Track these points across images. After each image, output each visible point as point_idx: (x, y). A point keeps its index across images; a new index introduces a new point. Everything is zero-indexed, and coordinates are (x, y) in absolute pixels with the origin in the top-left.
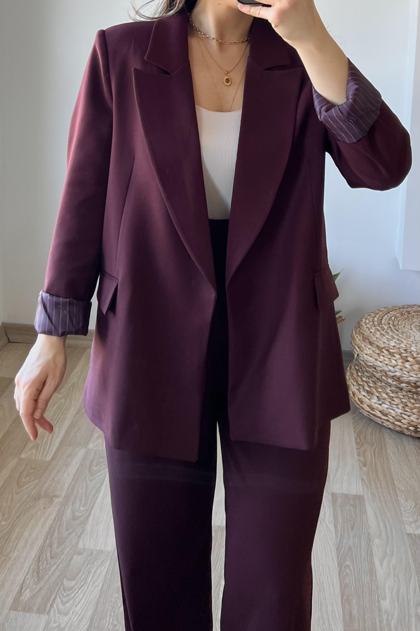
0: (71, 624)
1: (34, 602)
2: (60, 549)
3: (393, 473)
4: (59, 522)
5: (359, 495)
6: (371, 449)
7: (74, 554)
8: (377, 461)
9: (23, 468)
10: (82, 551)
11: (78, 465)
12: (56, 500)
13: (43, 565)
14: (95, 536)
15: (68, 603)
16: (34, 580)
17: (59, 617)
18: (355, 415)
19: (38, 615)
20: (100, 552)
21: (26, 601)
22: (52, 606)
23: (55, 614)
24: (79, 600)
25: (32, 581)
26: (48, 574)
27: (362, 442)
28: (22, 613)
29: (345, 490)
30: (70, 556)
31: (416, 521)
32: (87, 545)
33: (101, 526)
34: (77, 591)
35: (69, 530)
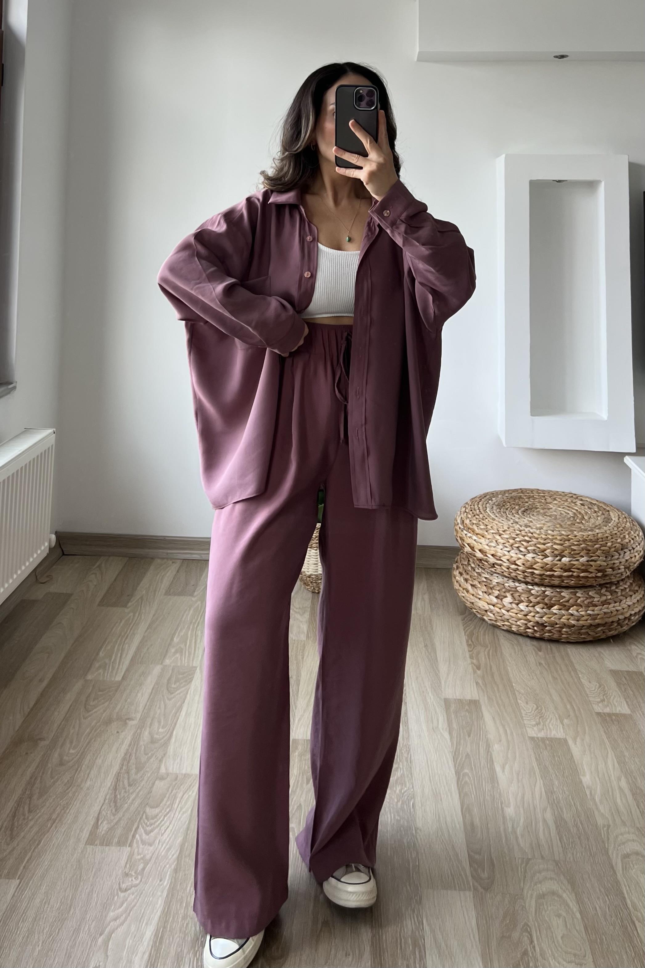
0: (158, 855)
1: (113, 834)
2: (139, 775)
3: (511, 676)
4: (135, 747)
5: (474, 700)
6: (484, 652)
7: (155, 781)
8: (492, 664)
9: (90, 691)
10: (165, 776)
11: (153, 684)
12: (131, 723)
13: (120, 794)
14: (179, 759)
15: (153, 832)
16: (112, 810)
17: (143, 848)
18: (464, 616)
19: (119, 848)
20: (186, 776)
21: (103, 835)
22: (134, 836)
23: (138, 847)
24: (165, 827)
25: (109, 812)
26: (126, 803)
27: (474, 643)
28: (100, 847)
29: (458, 695)
30: (151, 782)
31: (538, 724)
32: (171, 769)
33: (186, 748)
34: (161, 819)
35: (148, 754)
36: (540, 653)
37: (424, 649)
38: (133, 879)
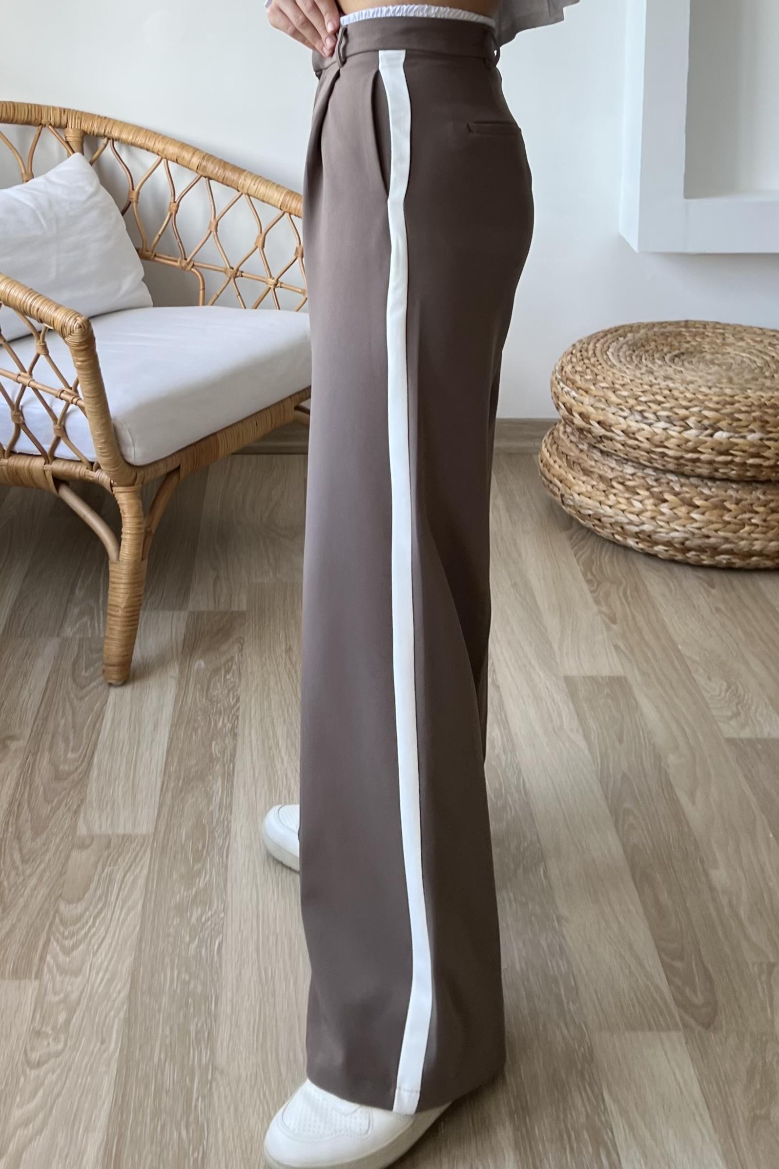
0: (90, 994)
2: (39, 841)
3: (672, 632)
4: (28, 788)
5: (617, 678)
6: (618, 593)
7: (72, 849)
8: (635, 612)
10: (88, 842)
11: (48, 672)
12: (14, 745)
14: (109, 807)
15: (77, 949)
17: (62, 982)
18: (573, 531)
19: (17, 982)
20: (126, 839)
22: (42, 959)
23: (53, 979)
24: (98, 939)
26: (22, 896)
27: (598, 578)
29: (588, 670)
30: (63, 854)
31: (736, 715)
32: (96, 827)
33: (119, 785)
34: (90, 922)
35: (53, 801)
36: (713, 591)
37: (512, 590)
38: (51, 1040)
